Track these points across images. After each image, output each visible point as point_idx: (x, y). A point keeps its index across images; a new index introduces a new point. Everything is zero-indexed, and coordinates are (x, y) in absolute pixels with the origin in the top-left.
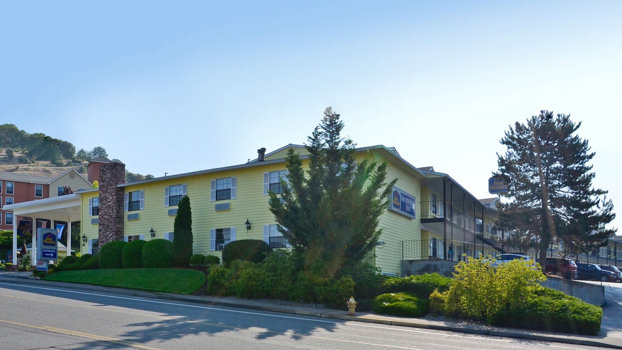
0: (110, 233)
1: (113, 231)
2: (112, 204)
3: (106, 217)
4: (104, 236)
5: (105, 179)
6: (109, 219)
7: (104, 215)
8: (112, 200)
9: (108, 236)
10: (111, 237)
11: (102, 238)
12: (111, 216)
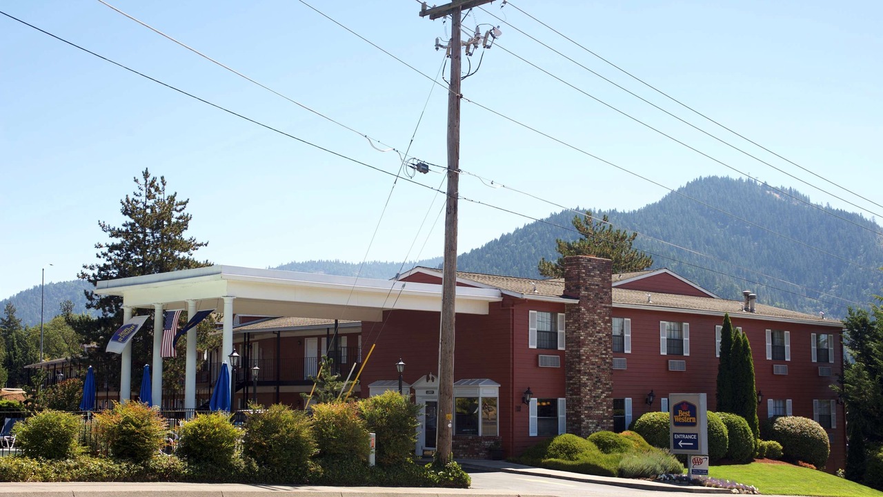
0: (602, 393)
1: (609, 389)
2: (605, 337)
3: (594, 360)
4: (591, 397)
5: (590, 285)
6: (601, 364)
7: (591, 356)
8: (605, 328)
9: (599, 397)
10: (604, 400)
11: (589, 401)
12: (604, 359)
